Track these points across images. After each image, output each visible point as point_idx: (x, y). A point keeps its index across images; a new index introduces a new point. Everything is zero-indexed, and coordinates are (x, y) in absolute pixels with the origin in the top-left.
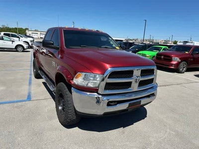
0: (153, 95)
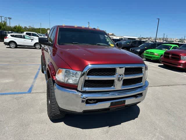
0: (141, 94)
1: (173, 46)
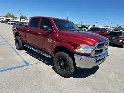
1: (84, 29)
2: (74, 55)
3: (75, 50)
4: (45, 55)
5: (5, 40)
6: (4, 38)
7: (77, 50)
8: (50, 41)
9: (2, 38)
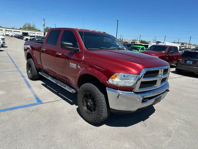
1: (141, 47)
2: (107, 88)
3: (108, 80)
4: (67, 88)
5: (15, 64)
6: (14, 62)
7: (110, 81)
8: (73, 65)
9: (11, 61)
